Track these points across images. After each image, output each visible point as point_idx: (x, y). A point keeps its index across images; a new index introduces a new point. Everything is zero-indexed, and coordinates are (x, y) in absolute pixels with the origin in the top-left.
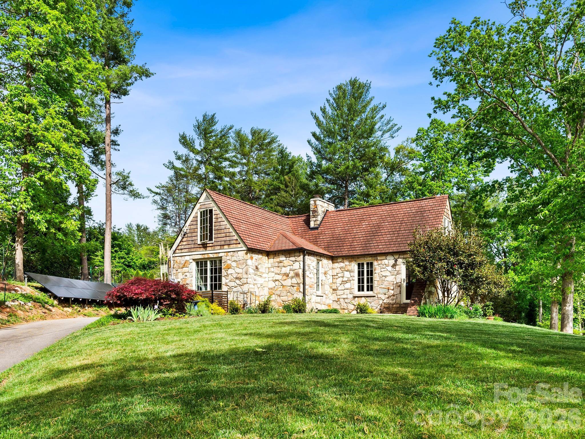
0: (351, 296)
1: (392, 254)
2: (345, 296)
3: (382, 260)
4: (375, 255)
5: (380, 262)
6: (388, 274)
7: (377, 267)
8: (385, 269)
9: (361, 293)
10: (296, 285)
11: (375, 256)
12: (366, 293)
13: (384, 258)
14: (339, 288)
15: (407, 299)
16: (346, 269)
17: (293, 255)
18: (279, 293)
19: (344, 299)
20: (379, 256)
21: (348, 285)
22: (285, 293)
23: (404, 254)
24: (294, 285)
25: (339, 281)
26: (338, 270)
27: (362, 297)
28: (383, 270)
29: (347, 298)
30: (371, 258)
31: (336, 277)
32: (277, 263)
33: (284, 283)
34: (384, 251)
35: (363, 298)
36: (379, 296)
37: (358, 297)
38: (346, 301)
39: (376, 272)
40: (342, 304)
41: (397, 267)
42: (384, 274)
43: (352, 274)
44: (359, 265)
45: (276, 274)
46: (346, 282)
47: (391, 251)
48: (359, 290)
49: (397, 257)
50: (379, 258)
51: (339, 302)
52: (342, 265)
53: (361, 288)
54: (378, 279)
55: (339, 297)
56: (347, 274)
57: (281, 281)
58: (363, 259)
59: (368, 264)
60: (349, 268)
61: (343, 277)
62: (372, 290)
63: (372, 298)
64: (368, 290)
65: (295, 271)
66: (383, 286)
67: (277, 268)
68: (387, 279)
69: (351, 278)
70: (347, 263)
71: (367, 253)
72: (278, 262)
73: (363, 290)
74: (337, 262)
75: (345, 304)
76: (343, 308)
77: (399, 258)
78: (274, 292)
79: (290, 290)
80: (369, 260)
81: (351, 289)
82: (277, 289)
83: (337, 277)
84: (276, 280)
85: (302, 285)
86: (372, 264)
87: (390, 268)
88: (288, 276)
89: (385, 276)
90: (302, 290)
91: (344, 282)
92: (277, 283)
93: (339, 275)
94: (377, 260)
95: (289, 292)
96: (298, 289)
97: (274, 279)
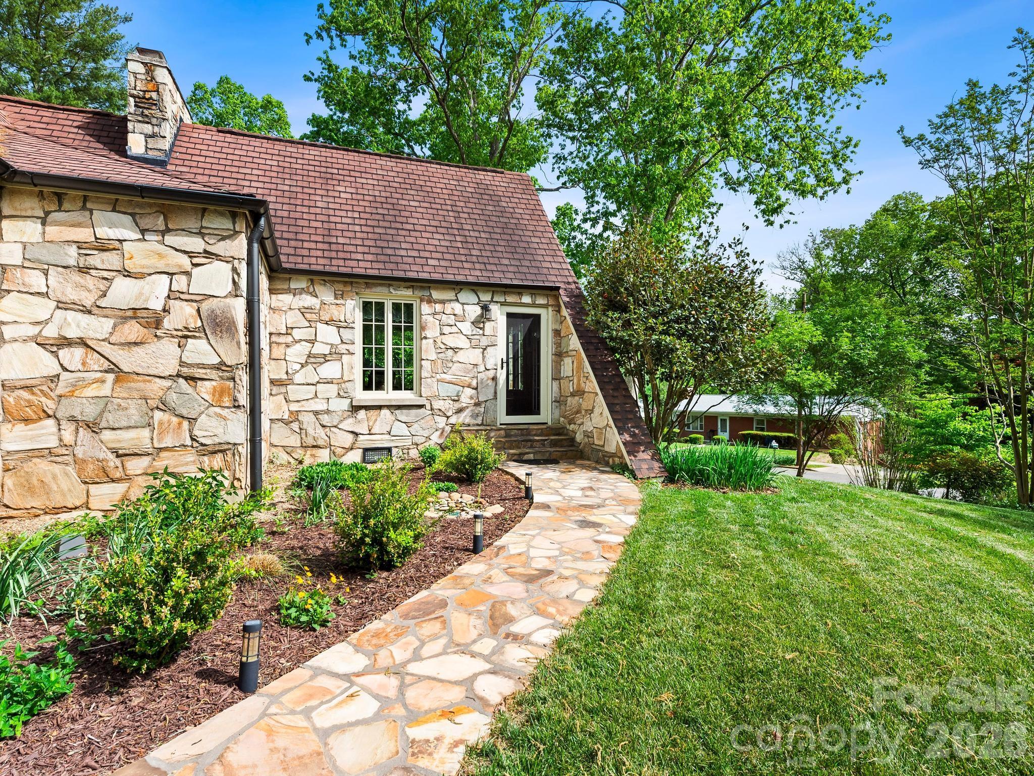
0: (345, 404)
1: (475, 287)
2: (320, 406)
3: (443, 302)
4: (424, 285)
5: (438, 307)
6: (462, 342)
7: (430, 318)
8: (454, 329)
9: (374, 396)
10: (213, 374)
11: (422, 288)
12: (388, 395)
13: (450, 295)
14: (298, 378)
15: (509, 412)
16: (326, 318)
17: (192, 223)
18: (90, 412)
19: (316, 413)
20: (436, 289)
21: (330, 370)
22: (134, 412)
23: (505, 293)
24: (199, 373)
25: (297, 353)
26: (294, 318)
27: (380, 407)
28: (446, 330)
29: (328, 412)
30: (409, 292)
31: (282, 339)
32: (73, 250)
33: (126, 360)
34: (450, 278)
35: (385, 412)
36: (437, 405)
37: (367, 408)
38: (325, 420)
39: (428, 333)
40: (311, 431)
41: (488, 325)
42: (451, 341)
43: (347, 335)
44: (366, 307)
45: (61, 305)
46: (325, 358)
47: (471, 279)
48: (367, 387)
49: (486, 297)
50: (436, 295)
51: (295, 426)
52: (308, 300)
53: (373, 381)
54: (433, 357)
55: (294, 407)
56: (328, 334)
57: (106, 349)
58: (384, 290)
59: (396, 307)
60: (336, 313)
61: (312, 342)
62: (409, 387)
63: (414, 412)
64: (397, 387)
65: (205, 306)
66: (447, 377)
67: (76, 277)
68: (461, 356)
69: (343, 348)
70: (326, 295)
71: (401, 274)
72: (80, 245)
73: (380, 386)
74: (288, 291)
75: (321, 432)
76: (310, 441)
77: (492, 301)
78: (50, 405)
79: (172, 397)
80: (404, 295)
81: (341, 381)
82: (75, 386)
83: (289, 339)
84: (65, 342)
85: (244, 378)
86: (409, 307)
87: (466, 327)
88: (158, 324)
89: (455, 350)
90: (243, 399)
91: (312, 359)
92: (73, 357)
93: (297, 334)
94: (430, 301)
95: (164, 406)
96: (220, 393)
97: (51, 332)
